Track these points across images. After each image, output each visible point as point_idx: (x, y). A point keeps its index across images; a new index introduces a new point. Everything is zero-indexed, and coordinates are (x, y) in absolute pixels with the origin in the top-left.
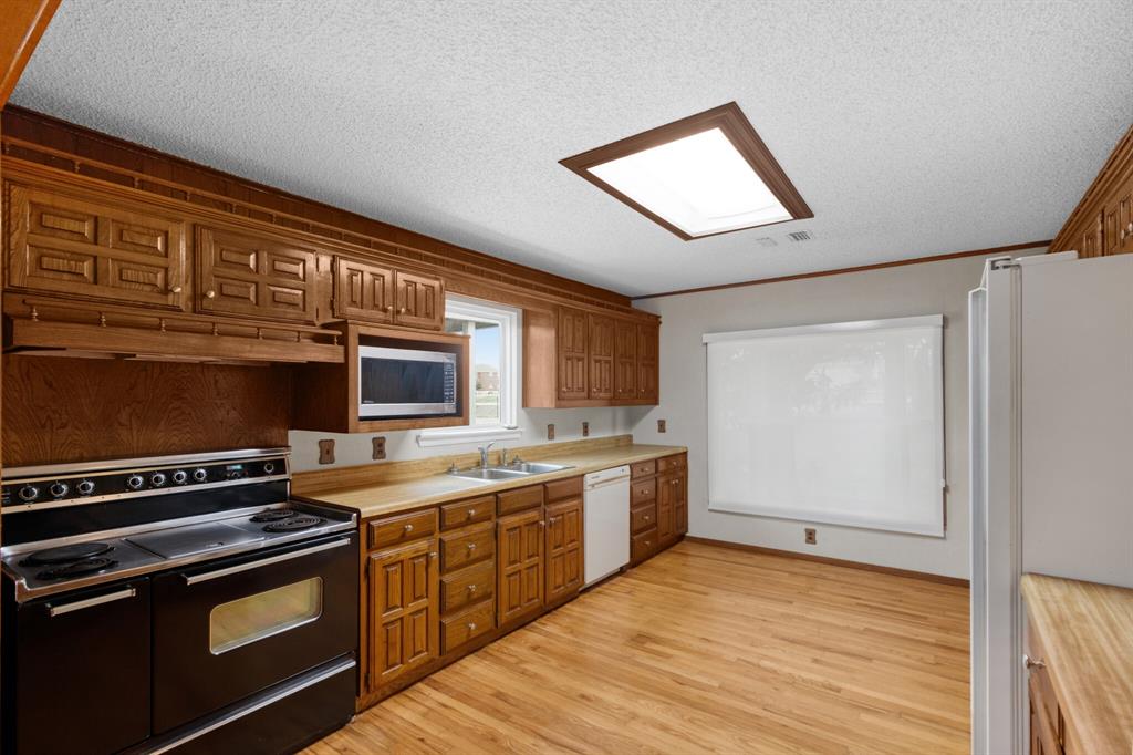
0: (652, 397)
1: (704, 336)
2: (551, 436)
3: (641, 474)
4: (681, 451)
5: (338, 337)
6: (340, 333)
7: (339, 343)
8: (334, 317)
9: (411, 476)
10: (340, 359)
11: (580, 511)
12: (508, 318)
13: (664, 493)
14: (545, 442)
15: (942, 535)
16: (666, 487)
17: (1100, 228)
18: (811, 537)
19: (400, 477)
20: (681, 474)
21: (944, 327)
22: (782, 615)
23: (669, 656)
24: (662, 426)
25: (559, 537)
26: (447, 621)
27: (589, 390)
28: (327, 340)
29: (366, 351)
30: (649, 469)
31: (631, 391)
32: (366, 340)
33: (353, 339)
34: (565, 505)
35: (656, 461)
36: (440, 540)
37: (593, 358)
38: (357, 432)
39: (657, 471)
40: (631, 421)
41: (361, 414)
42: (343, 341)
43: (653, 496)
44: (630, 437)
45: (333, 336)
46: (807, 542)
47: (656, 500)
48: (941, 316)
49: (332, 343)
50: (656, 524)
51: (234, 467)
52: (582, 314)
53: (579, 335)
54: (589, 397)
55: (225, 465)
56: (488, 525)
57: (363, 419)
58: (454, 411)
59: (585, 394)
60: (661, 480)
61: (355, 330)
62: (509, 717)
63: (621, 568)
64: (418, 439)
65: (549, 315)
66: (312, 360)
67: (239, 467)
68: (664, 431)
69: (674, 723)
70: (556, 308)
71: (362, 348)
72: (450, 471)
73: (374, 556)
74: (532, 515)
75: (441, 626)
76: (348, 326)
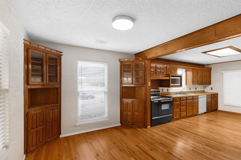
0: (210, 83)
1: (222, 72)
3: (208, 97)
4: (217, 93)
8: (166, 73)
10: (169, 79)
11: (198, 102)
13: (213, 101)
14: (189, 91)
16: (213, 100)
19: (170, 94)
20: (216, 98)
24: (212, 89)
25: (195, 105)
26: (181, 113)
27: (198, 82)
28: (168, 76)
29: (172, 78)
30: (210, 96)
31: (206, 82)
32: (172, 76)
34: (196, 100)
35: (211, 95)
36: (180, 102)
37: (199, 76)
39: (211, 97)
40: (204, 88)
41: (171, 85)
42: (169, 77)
43: (211, 101)
44: (204, 91)
47: (211, 102)
50: (211, 106)
52: (197, 69)
53: (196, 73)
54: (198, 83)
55: (155, 91)
56: (185, 101)
58: (180, 85)
59: (197, 83)
60: (212, 98)
61: (171, 75)
63: (205, 112)
64: (172, 89)
65: (191, 70)
70: (193, 69)
71: (171, 77)
72: (176, 94)
73: (174, 102)
74: (191, 101)
75: (180, 113)
76: (169, 75)
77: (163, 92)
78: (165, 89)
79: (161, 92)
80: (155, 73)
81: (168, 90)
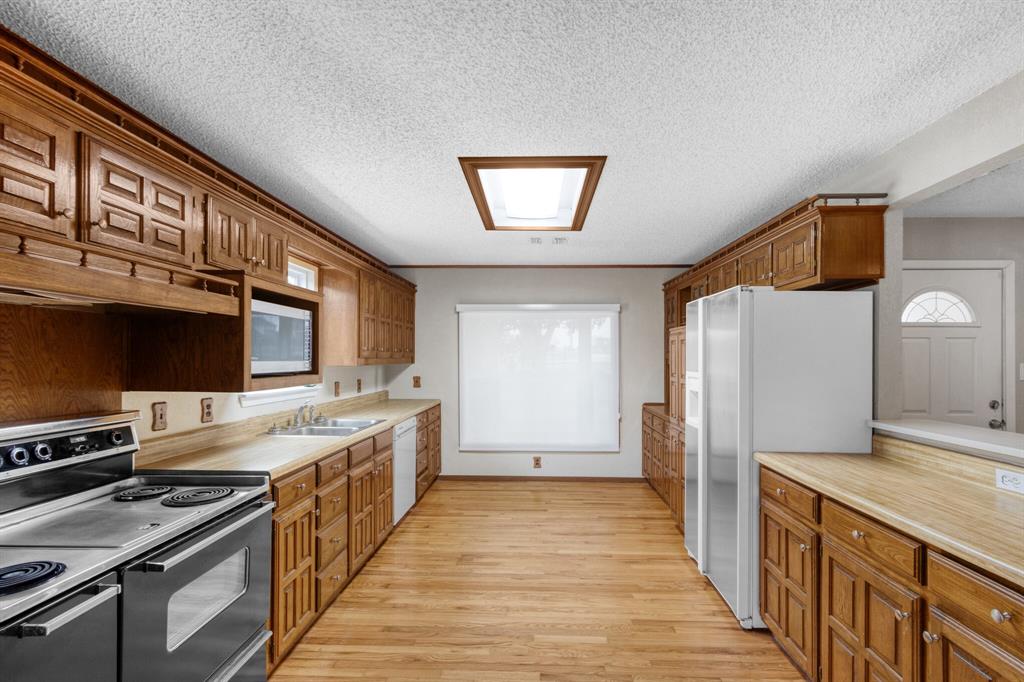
0: (408, 357)
1: (457, 306)
2: (337, 394)
4: (435, 403)
5: (235, 287)
6: (237, 284)
7: (236, 295)
8: (205, 262)
9: (237, 439)
10: (235, 312)
12: (304, 276)
13: (431, 439)
14: (333, 399)
15: (617, 450)
16: (432, 434)
17: (736, 269)
18: (537, 463)
21: (620, 313)
22: (547, 519)
23: (497, 564)
24: (417, 382)
26: (322, 576)
27: (378, 349)
28: (225, 290)
29: (257, 306)
30: (424, 420)
32: (259, 294)
33: (248, 293)
34: (384, 455)
35: (427, 412)
36: (317, 496)
37: (380, 319)
38: (250, 390)
39: (427, 420)
40: (388, 378)
41: (254, 371)
42: (239, 293)
43: (426, 443)
44: (387, 393)
45: (229, 286)
46: (535, 467)
47: (427, 446)
48: (618, 305)
49: (228, 294)
50: (428, 467)
51: (78, 440)
53: (372, 297)
55: (68, 438)
56: (343, 479)
57: (255, 376)
58: (309, 368)
59: (374, 353)
60: (430, 429)
61: (250, 282)
62: (414, 641)
65: (350, 278)
66: (212, 311)
67: (83, 439)
68: (419, 386)
69: (537, 604)
70: (358, 271)
71: (254, 302)
74: (368, 466)
75: (317, 582)
76: (239, 275)
77: (169, 430)
78: (183, 408)
79: (140, 429)
80: (65, 224)
81: (206, 411)
